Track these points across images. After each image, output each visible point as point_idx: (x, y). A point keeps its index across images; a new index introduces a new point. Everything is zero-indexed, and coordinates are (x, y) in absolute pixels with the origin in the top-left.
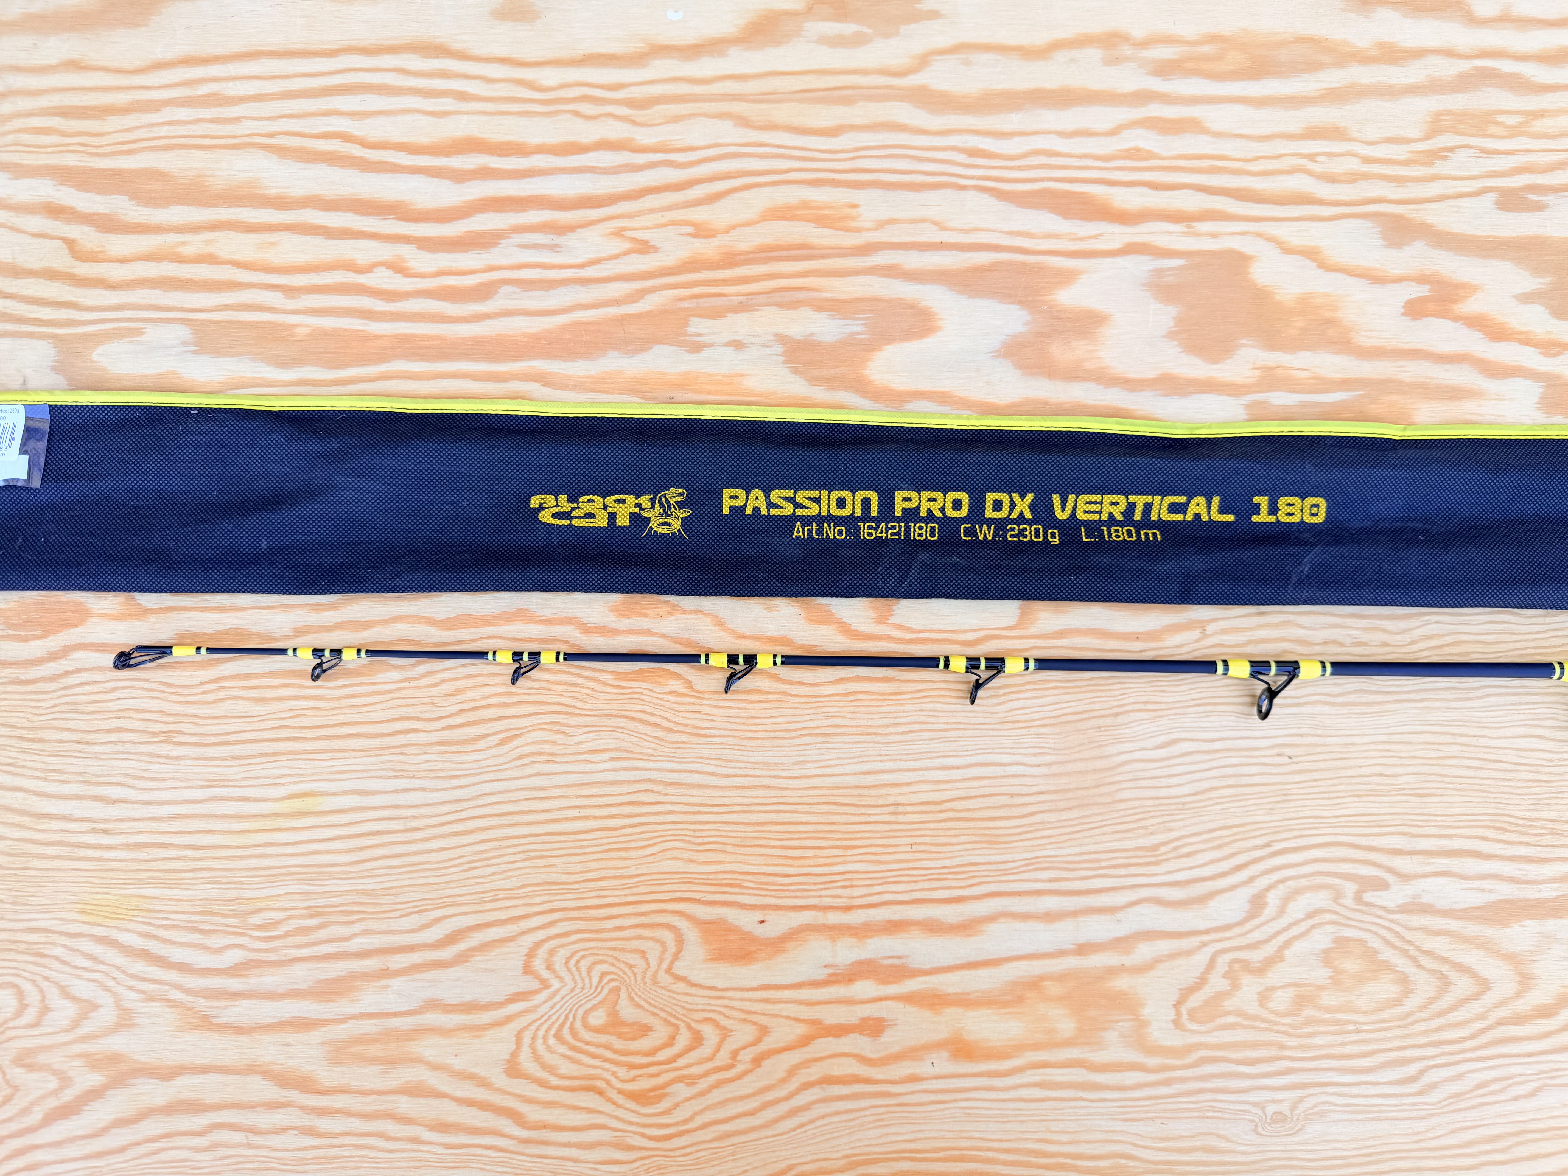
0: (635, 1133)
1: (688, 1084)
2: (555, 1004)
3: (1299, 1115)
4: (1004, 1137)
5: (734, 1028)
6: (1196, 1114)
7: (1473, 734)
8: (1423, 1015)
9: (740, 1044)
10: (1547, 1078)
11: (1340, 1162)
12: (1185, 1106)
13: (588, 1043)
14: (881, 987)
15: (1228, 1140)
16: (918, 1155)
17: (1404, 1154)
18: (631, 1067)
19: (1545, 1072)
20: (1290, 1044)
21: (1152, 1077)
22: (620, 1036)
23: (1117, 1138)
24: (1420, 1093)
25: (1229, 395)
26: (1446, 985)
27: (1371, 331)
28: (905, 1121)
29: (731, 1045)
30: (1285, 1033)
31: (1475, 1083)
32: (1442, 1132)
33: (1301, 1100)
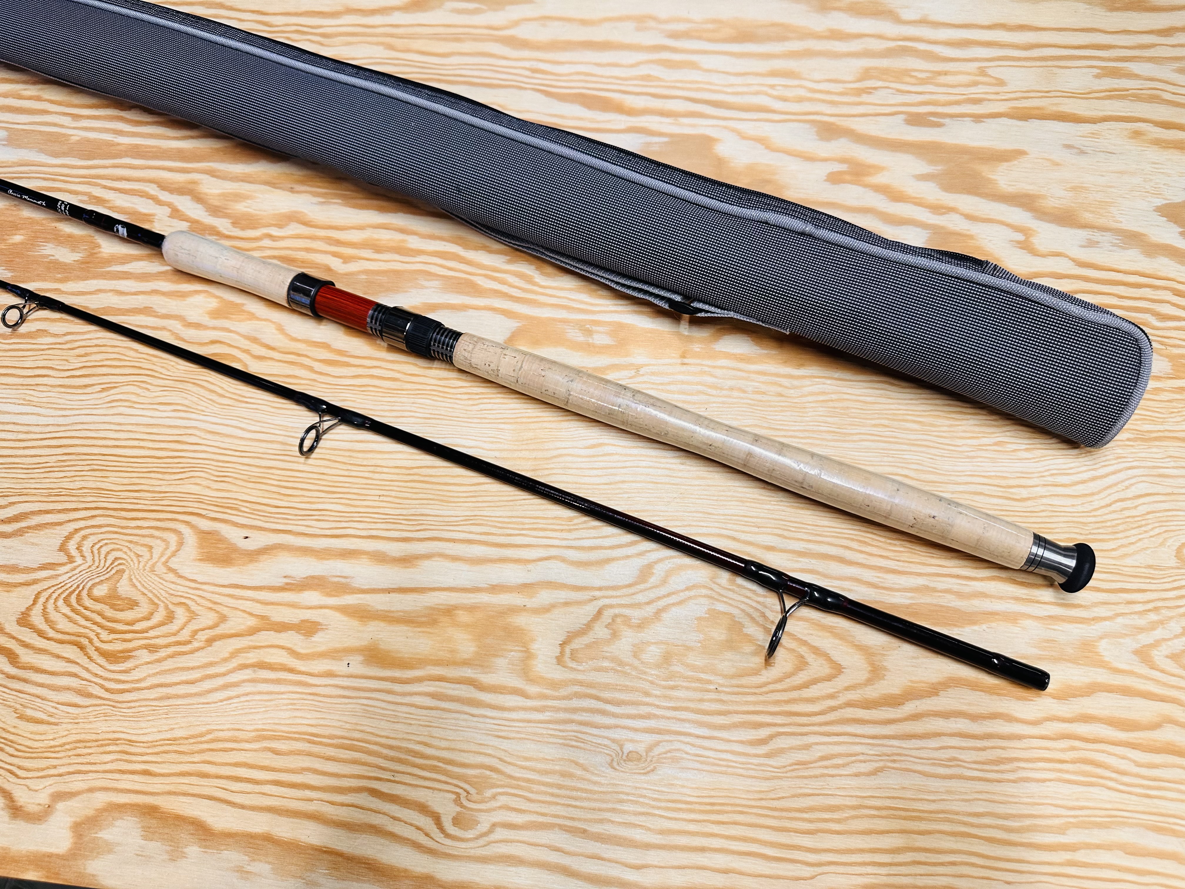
0: (96, 684)
1: (150, 651)
2: (73, 575)
3: (653, 757)
4: (392, 735)
5: (200, 613)
6: (561, 741)
8: (778, 686)
9: (201, 627)
10: (888, 761)
11: (683, 806)
12: (553, 733)
13: (86, 608)
14: (324, 598)
15: (585, 769)
16: (315, 739)
18: (112, 631)
19: (888, 755)
20: (655, 692)
21: (529, 703)
22: (113, 607)
23: (486, 751)
24: (767, 756)
26: (802, 664)
28: (313, 708)
29: (193, 626)
30: (652, 683)
31: (820, 754)
32: (783, 795)
33: (657, 744)
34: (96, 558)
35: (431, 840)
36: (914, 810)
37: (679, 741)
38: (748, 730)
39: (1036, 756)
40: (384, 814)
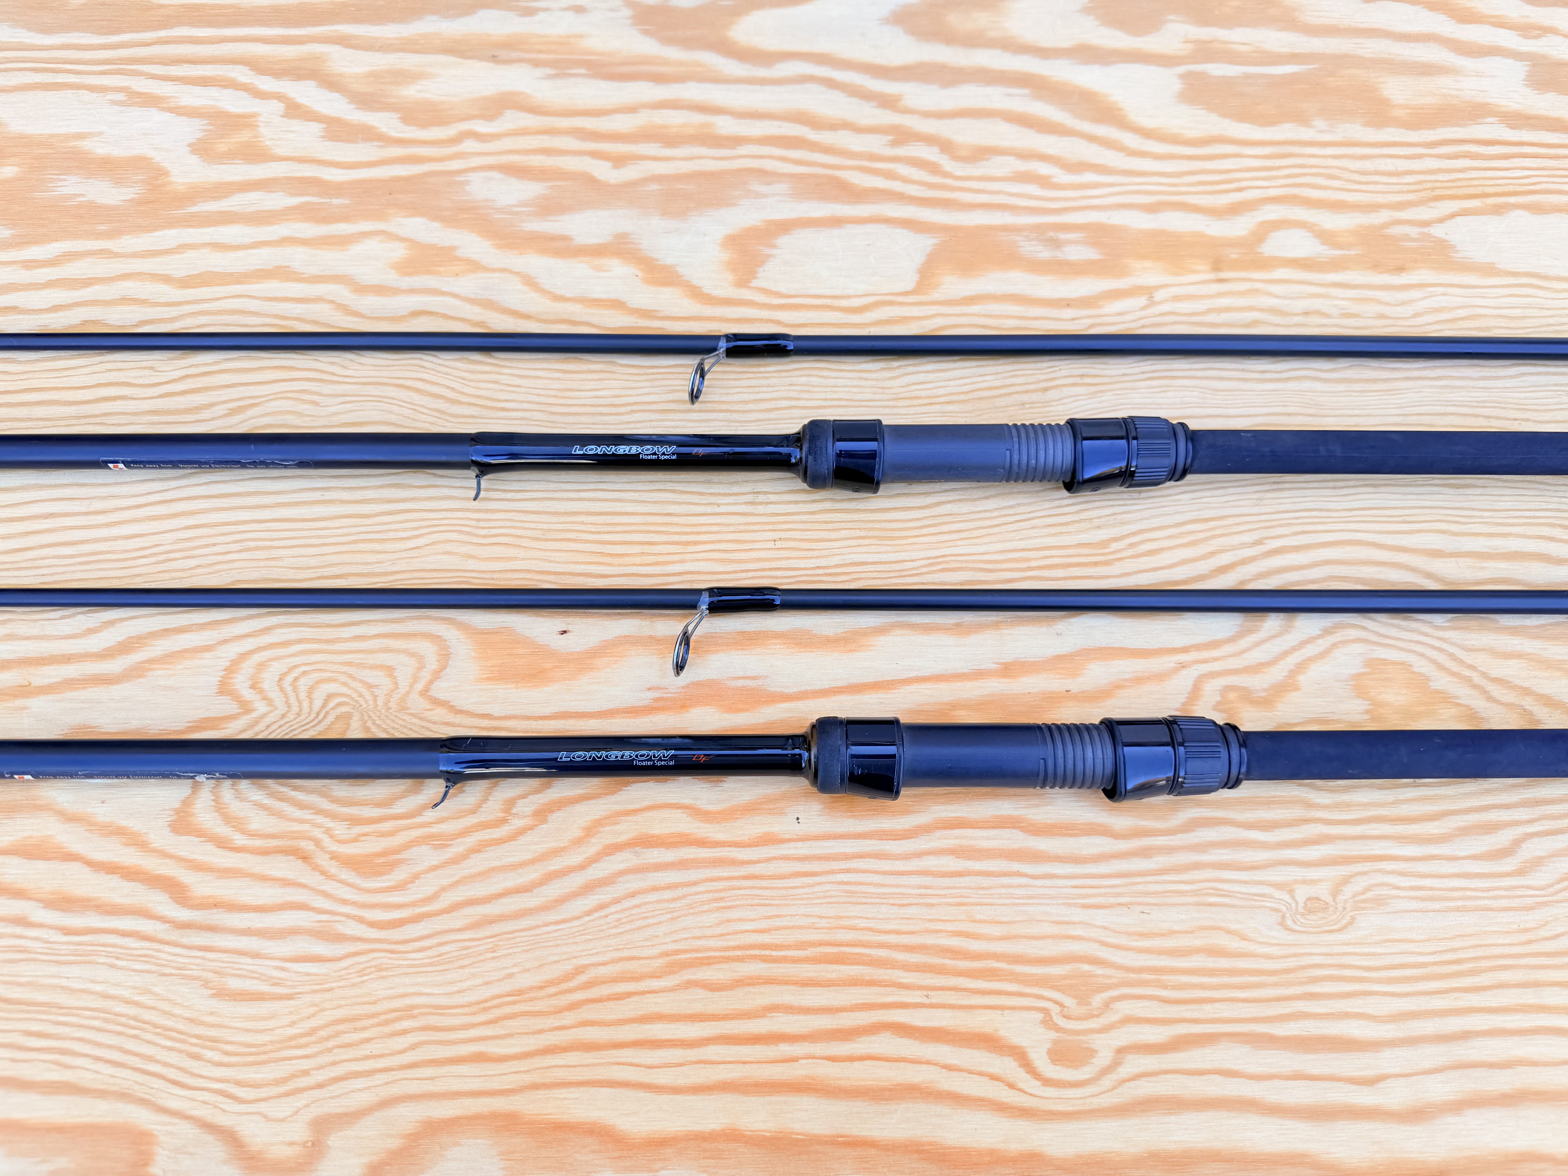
34: (293, 700)
35: (1021, 1093)
37: (1379, 871)
38: (1479, 837)
40: (928, 1063)
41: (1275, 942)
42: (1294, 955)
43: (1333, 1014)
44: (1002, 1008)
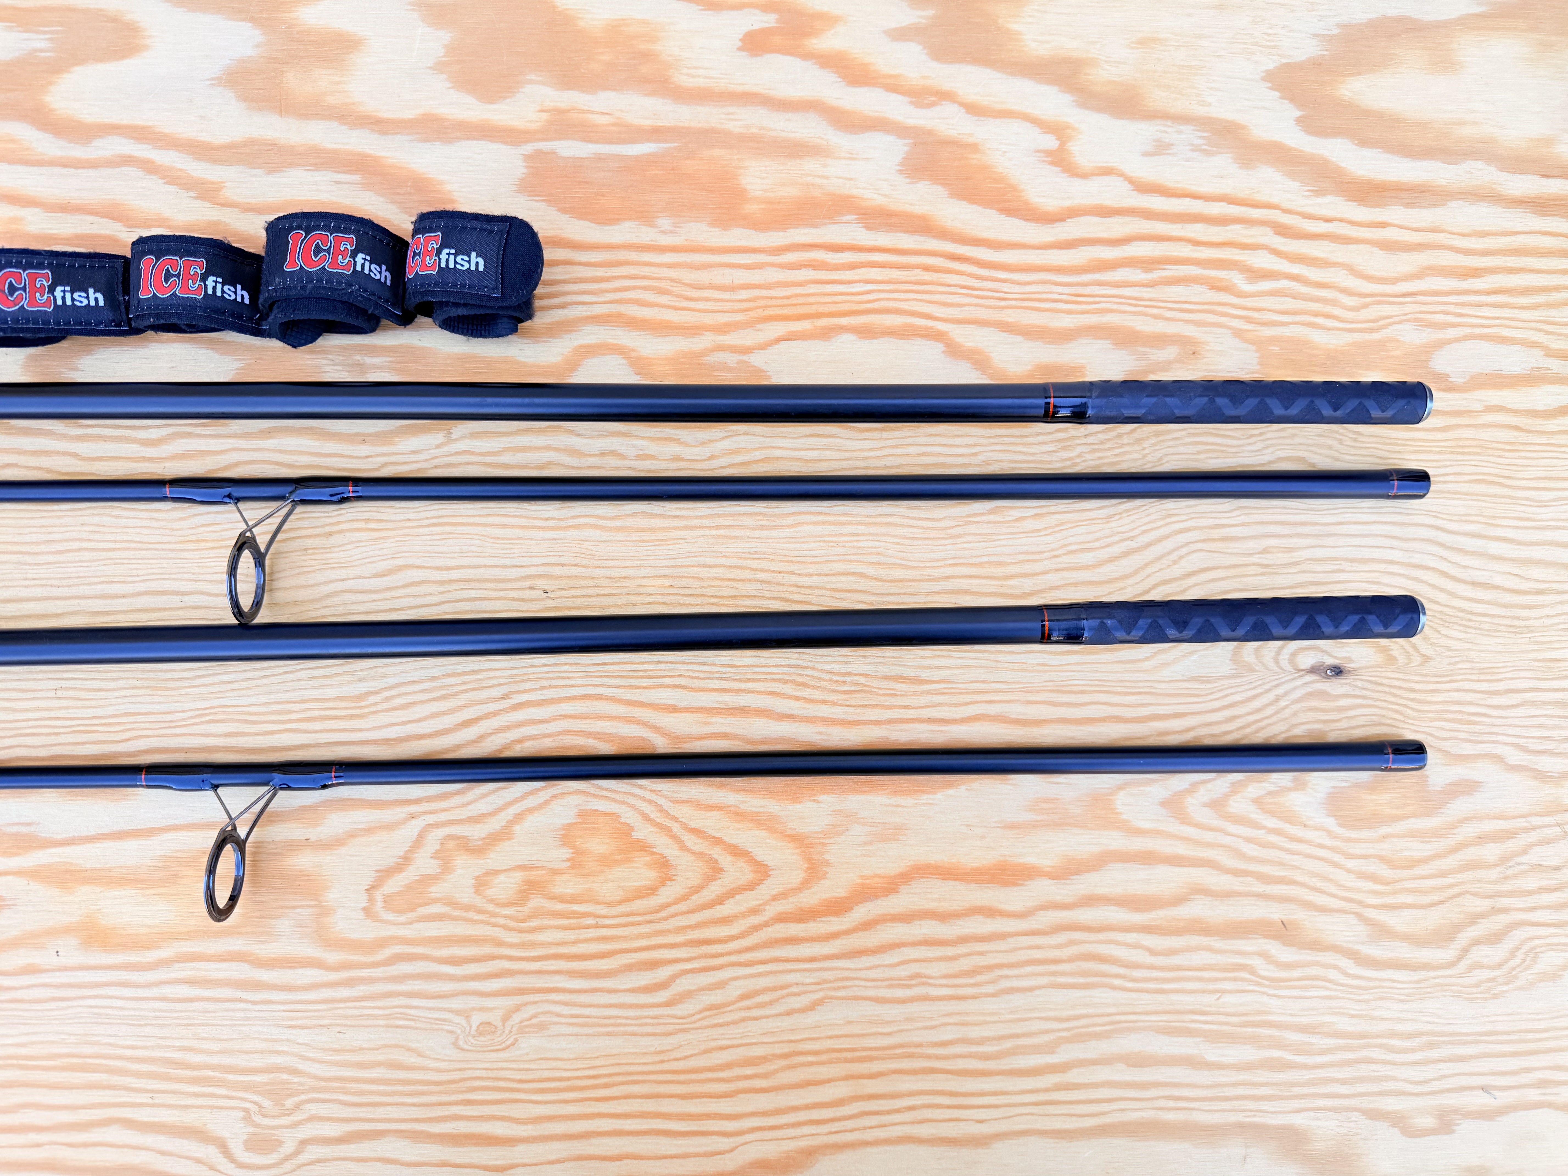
3: (512, 1026)
4: (139, 1043)
6: (382, 1022)
7: (778, 569)
8: (682, 907)
10: (830, 989)
12: (370, 1012)
15: (420, 1054)
17: (640, 1078)
19: (830, 982)
20: (510, 940)
21: (332, 976)
23: (281, 1049)
24: (669, 1004)
25: (506, 143)
26: (714, 871)
27: (696, 68)
30: (504, 927)
31: (739, 992)
32: (692, 1052)
33: (517, 1009)
35: (217, 1173)
36: (864, 1049)
37: (546, 1001)
38: (642, 973)
39: (1024, 958)
40: (146, 1150)
41: (446, 1058)
42: (460, 1070)
43: (482, 1117)
44: (212, 1108)
